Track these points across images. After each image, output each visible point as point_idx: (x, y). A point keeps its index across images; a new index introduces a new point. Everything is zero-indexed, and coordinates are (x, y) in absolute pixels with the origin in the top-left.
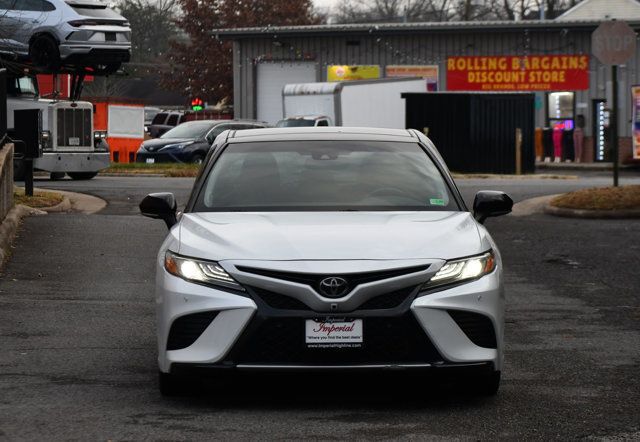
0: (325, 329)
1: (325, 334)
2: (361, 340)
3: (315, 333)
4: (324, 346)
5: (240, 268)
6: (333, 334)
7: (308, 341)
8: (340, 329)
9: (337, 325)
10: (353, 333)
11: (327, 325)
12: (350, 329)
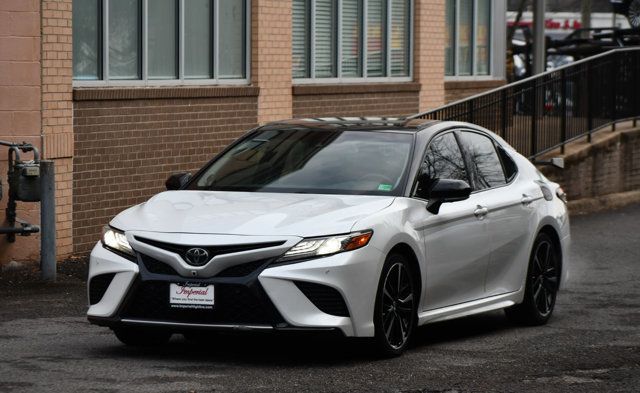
0: (186, 292)
1: (185, 296)
2: (212, 303)
3: (178, 295)
4: (184, 307)
5: (137, 238)
6: (192, 296)
7: (172, 301)
8: (197, 292)
9: (195, 289)
10: (206, 296)
11: (187, 289)
12: (204, 293)
